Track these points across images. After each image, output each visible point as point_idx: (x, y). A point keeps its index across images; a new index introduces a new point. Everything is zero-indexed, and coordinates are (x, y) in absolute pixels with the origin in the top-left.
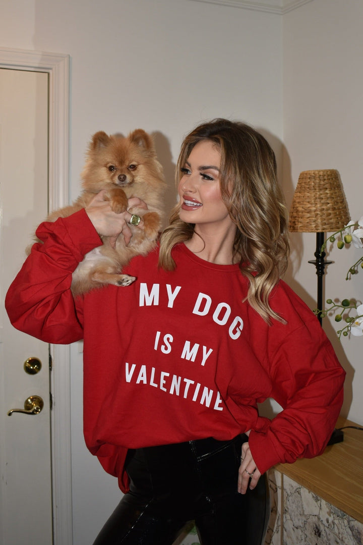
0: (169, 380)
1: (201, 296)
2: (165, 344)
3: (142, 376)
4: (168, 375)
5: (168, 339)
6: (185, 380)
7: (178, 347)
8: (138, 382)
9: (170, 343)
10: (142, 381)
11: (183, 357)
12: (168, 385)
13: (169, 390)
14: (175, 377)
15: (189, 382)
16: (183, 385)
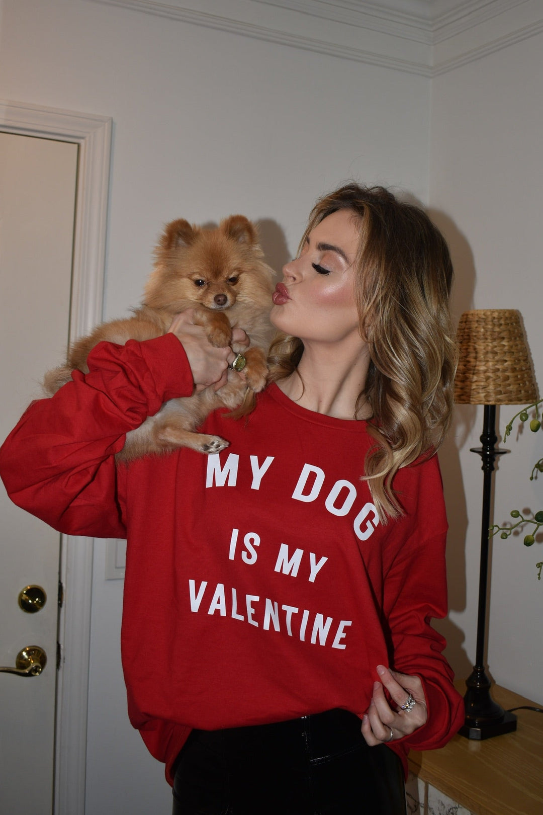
0: (259, 608)
1: (308, 468)
2: (246, 550)
3: (219, 602)
4: (256, 599)
5: (252, 541)
6: (284, 607)
7: (268, 553)
8: (211, 612)
9: (255, 547)
10: (217, 611)
11: (277, 569)
12: (259, 616)
13: (261, 623)
14: (268, 602)
15: (290, 610)
16: (282, 615)
